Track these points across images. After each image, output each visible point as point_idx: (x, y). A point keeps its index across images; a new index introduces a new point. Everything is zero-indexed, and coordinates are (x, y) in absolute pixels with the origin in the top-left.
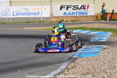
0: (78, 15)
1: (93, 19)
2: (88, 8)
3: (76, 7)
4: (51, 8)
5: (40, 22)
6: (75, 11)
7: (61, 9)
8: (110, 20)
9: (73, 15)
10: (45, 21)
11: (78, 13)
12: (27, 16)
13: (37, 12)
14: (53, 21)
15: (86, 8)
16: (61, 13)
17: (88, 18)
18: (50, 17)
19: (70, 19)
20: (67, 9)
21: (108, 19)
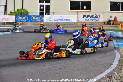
0: (93, 21)
1: (102, 24)
2: (99, 17)
3: (92, 17)
4: (77, 17)
5: (71, 25)
6: (92, 19)
7: (83, 17)
8: (113, 25)
9: (91, 21)
10: (74, 24)
11: (93, 20)
12: (63, 21)
13: (69, 19)
14: (78, 24)
15: (98, 17)
16: (83, 20)
17: (100, 23)
18: (77, 22)
19: (89, 23)
20: (87, 17)
21: (112, 24)
